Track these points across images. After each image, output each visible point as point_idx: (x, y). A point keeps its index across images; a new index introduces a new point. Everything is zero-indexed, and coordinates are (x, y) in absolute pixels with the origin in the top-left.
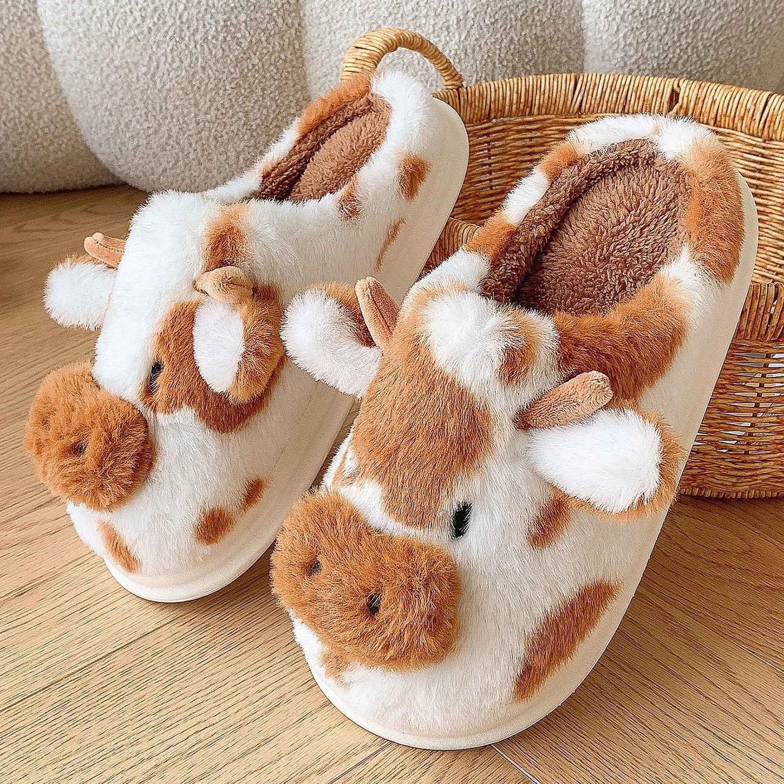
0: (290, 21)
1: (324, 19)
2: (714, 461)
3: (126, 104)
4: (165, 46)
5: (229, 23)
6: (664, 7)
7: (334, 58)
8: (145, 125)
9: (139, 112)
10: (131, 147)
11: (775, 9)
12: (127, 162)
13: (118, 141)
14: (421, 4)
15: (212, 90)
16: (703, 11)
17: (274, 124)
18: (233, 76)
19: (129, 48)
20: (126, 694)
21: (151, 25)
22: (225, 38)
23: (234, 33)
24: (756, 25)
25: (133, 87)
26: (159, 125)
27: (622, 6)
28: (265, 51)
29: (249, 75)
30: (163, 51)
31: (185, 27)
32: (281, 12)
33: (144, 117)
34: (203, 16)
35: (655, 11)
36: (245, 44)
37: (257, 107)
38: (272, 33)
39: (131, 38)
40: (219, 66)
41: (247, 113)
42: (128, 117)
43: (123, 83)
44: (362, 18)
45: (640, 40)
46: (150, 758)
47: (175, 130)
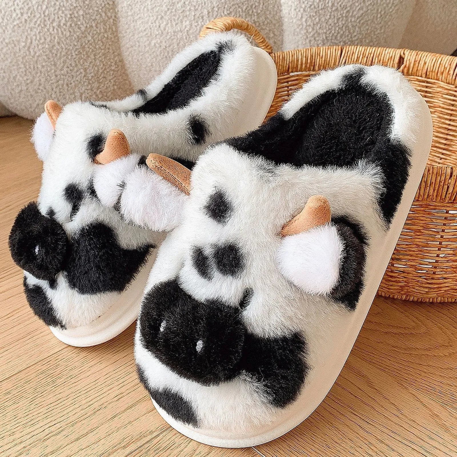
0: (109, 14)
1: (130, 14)
2: (414, 278)
3: (14, 65)
4: (35, 30)
5: (73, 16)
6: (328, 3)
7: (136, 36)
8: (25, 78)
9: (21, 70)
10: (17, 91)
11: (393, 4)
12: (15, 101)
13: (10, 88)
14: (187, 3)
15: (64, 56)
16: (351, 5)
17: (102, 76)
18: (76, 47)
19: (14, 31)
20: (7, 406)
21: (27, 18)
22: (71, 25)
23: (77, 21)
24: (383, 13)
25: (17, 55)
26: (34, 77)
27: (303, 2)
28: (95, 32)
29: (86, 46)
30: (34, 33)
31: (47, 19)
32: (104, 10)
33: (24, 73)
34: (57, 12)
35: (323, 5)
36: (83, 29)
37: (91, 65)
38: (99, 21)
39: (15, 26)
40: (68, 41)
41: (85, 70)
42: (15, 73)
43: (11, 52)
44: (152, 12)
45: (315, 23)
46: (21, 443)
47: (43, 80)
